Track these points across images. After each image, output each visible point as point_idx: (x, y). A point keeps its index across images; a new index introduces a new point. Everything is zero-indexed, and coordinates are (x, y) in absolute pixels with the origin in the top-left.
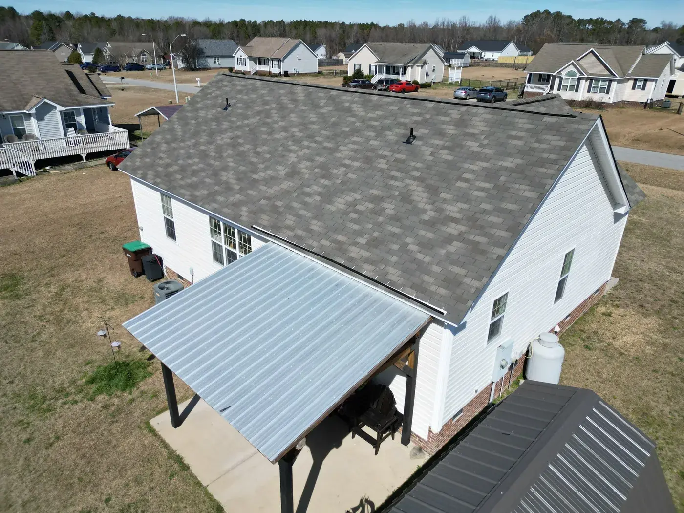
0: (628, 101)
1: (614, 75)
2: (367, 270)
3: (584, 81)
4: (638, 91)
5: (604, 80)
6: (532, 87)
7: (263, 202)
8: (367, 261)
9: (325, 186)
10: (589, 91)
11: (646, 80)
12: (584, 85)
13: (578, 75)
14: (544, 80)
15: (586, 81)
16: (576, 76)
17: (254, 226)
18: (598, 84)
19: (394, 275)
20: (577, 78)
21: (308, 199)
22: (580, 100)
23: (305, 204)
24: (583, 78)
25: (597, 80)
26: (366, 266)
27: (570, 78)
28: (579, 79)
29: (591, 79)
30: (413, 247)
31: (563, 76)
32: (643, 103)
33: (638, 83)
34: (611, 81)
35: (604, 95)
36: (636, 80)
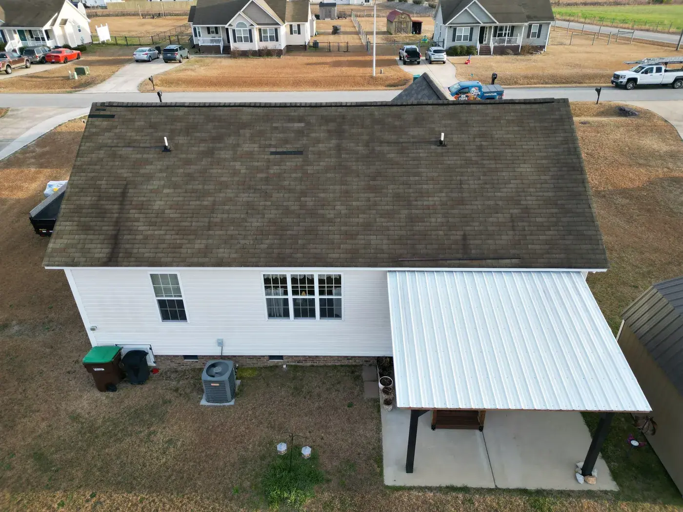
0: (291, 45)
1: (278, 24)
4: (295, 35)
5: (271, 29)
6: (204, 41)
10: (261, 40)
11: (299, 25)
12: (256, 34)
14: (213, 32)
15: (256, 30)
16: (246, 27)
18: (267, 32)
20: (248, 29)
22: (257, 49)
24: (253, 29)
25: (265, 29)
27: (242, 29)
29: (260, 29)
31: (234, 28)
32: (302, 45)
33: (294, 29)
34: (276, 29)
35: (274, 43)
36: (291, 26)
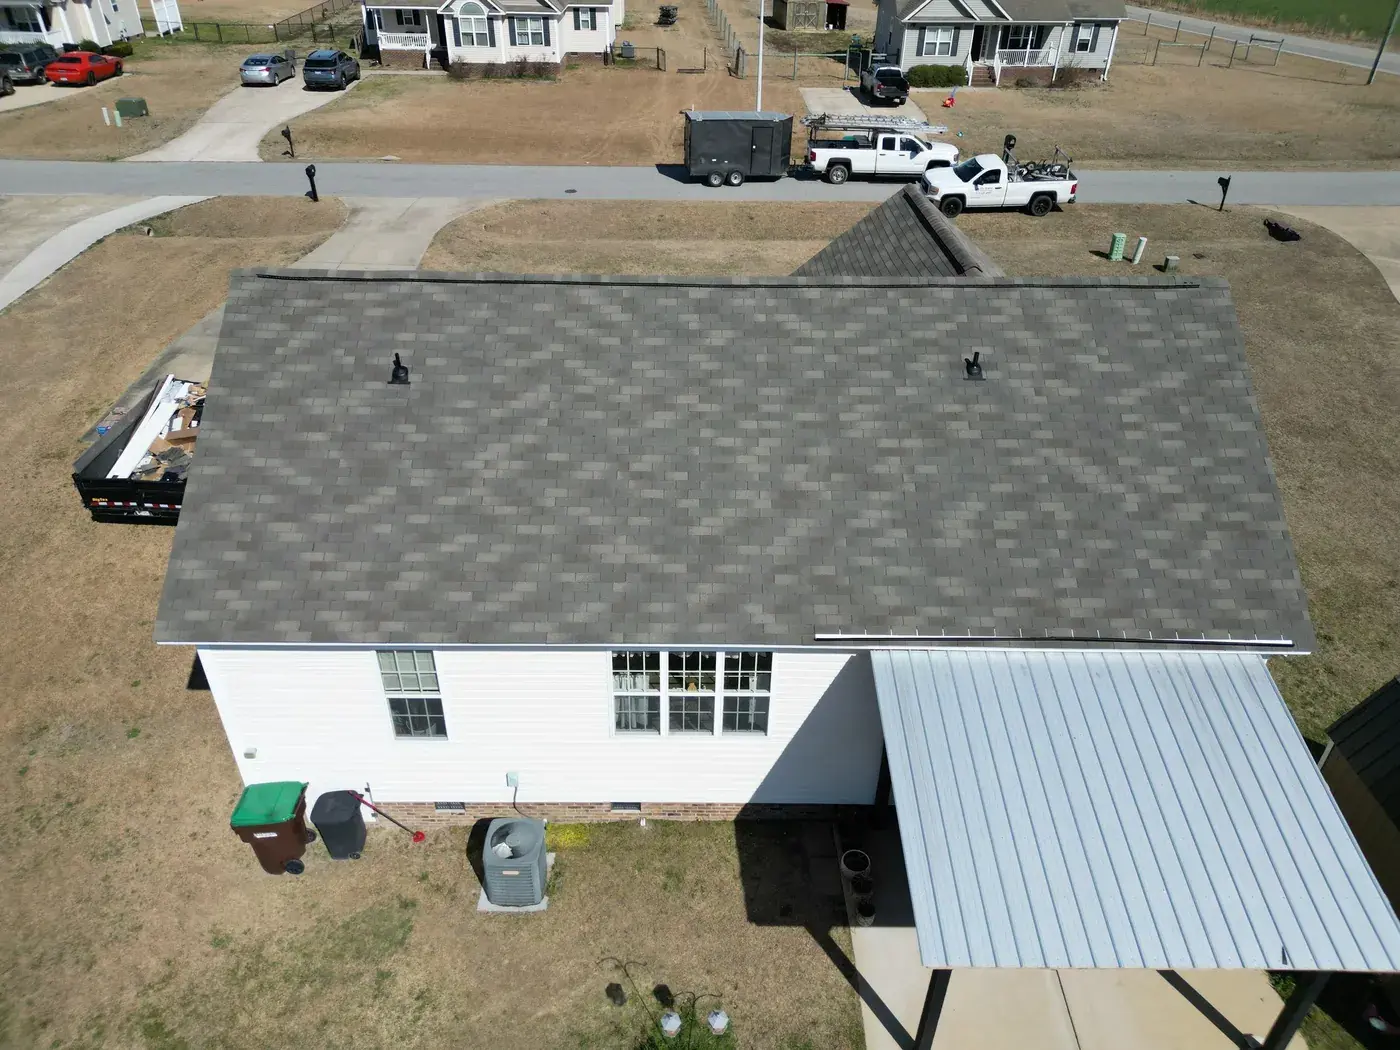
0: (576, 53)
1: (549, 7)
2: (1123, 627)
3: (500, 22)
4: (585, 32)
5: (535, 18)
6: (389, 40)
7: (782, 579)
8: (1109, 614)
9: (891, 505)
10: (513, 43)
11: (593, 10)
12: (502, 29)
13: (486, 10)
15: (503, 21)
16: (482, 13)
17: (818, 636)
18: (526, 26)
19: (1172, 618)
20: (485, 17)
21: (880, 542)
22: (504, 63)
23: (884, 552)
24: (496, 18)
25: (523, 19)
26: (1116, 623)
27: (472, 17)
28: (491, 19)
29: (511, 18)
30: (1158, 564)
31: (457, 14)
32: (600, 54)
33: (583, 17)
34: (546, 18)
35: (542, 48)
36: (576, 10)
